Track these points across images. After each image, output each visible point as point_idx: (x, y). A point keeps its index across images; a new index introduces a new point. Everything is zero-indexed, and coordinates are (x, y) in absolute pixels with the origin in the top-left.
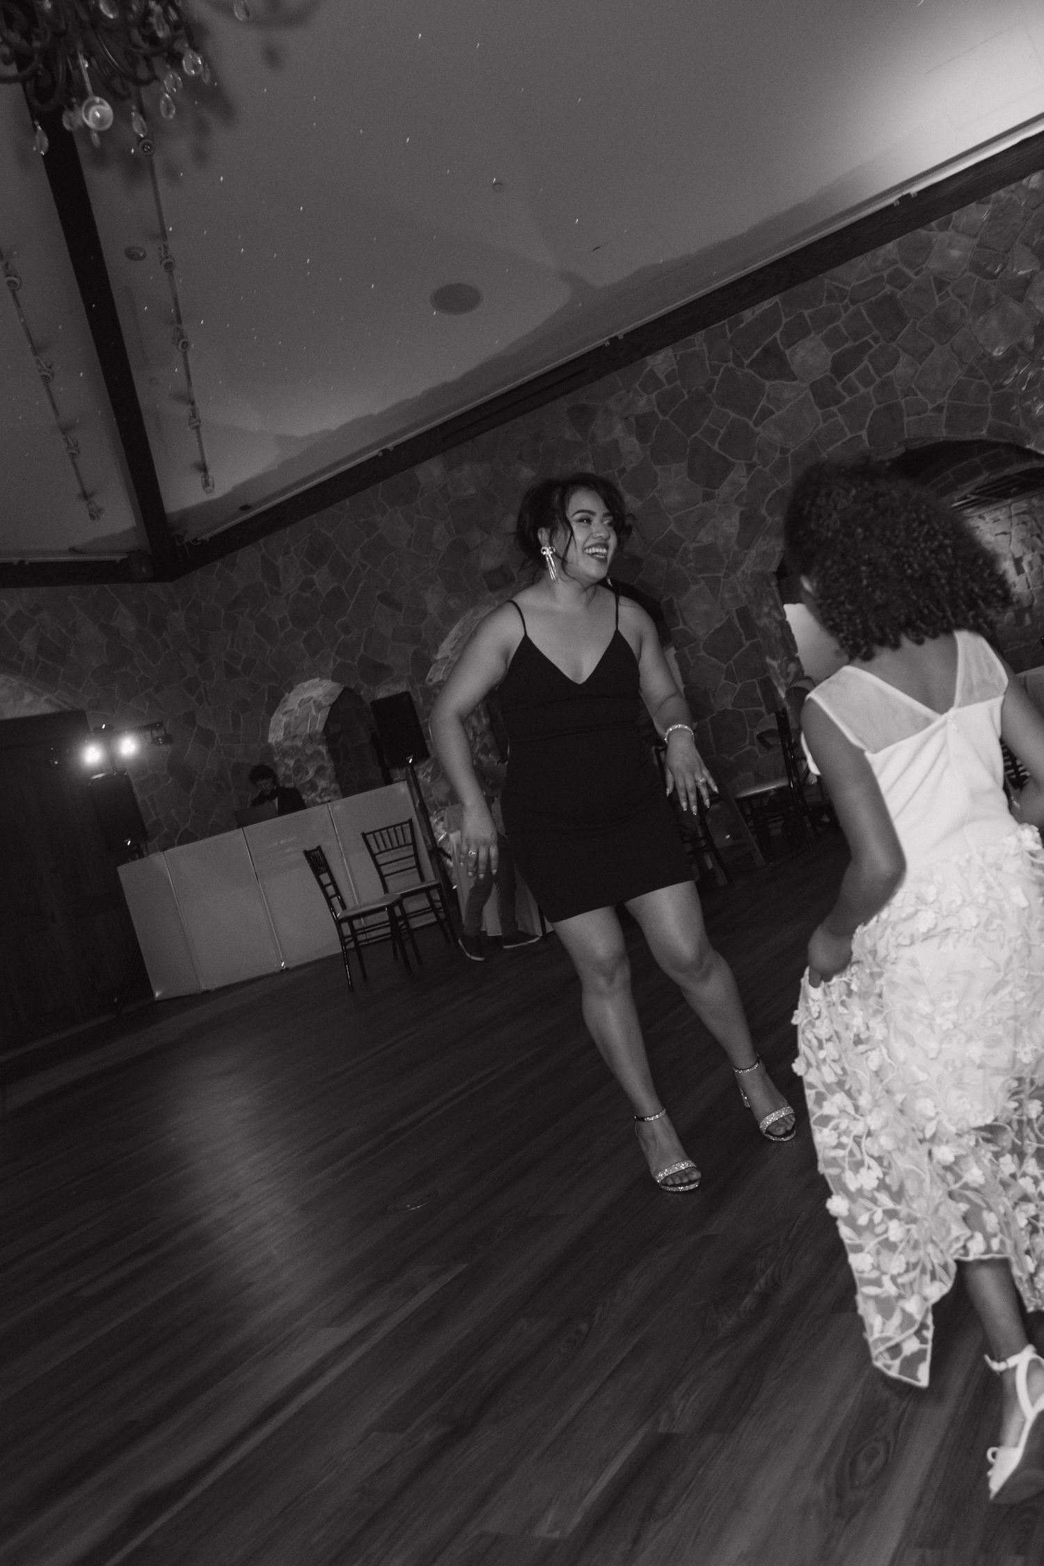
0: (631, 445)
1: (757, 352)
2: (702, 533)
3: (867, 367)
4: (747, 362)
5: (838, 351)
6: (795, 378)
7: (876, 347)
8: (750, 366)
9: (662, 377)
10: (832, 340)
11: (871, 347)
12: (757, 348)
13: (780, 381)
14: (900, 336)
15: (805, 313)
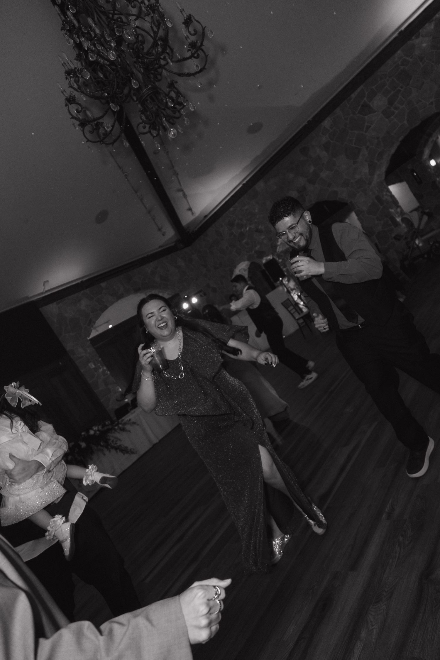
0: (324, 154)
2: (356, 175)
3: (401, 99)
5: (389, 97)
6: (375, 112)
7: (403, 90)
8: (359, 113)
9: (328, 128)
10: (386, 93)
11: (400, 91)
12: (359, 106)
13: (370, 115)
14: (410, 83)
15: (374, 87)
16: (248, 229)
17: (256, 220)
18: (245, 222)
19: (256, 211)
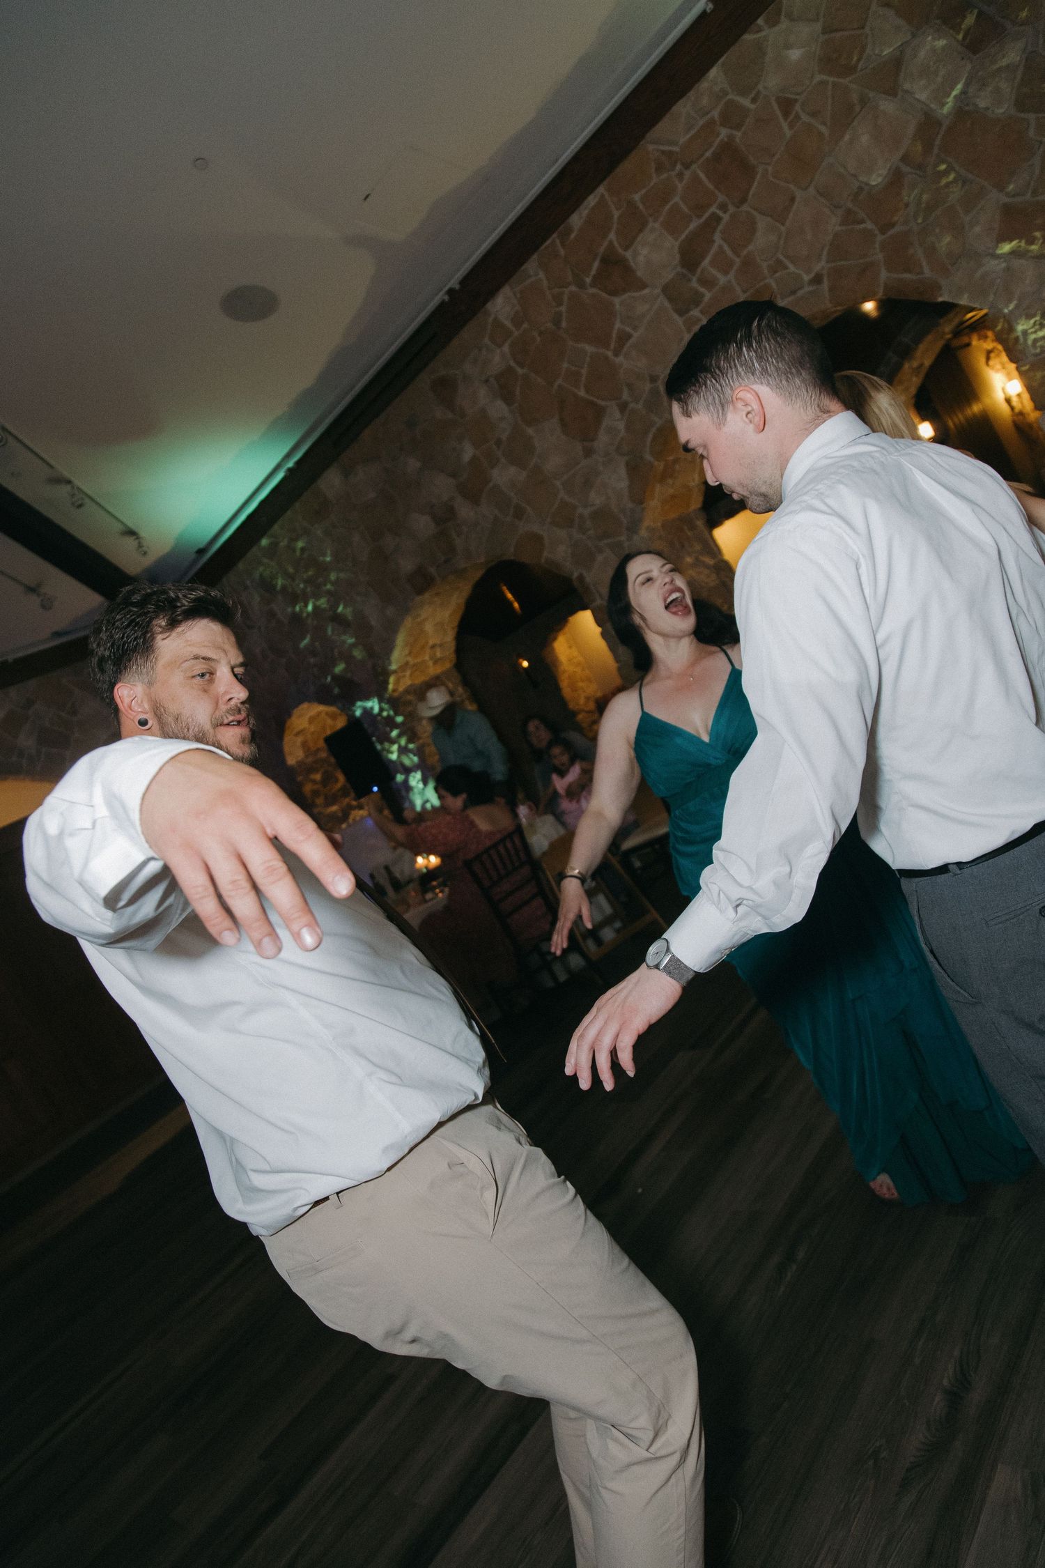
0: (498, 409)
1: (596, 264)
2: (593, 495)
3: (721, 251)
4: (588, 280)
5: (683, 236)
6: (644, 286)
7: (726, 217)
8: (593, 285)
9: (508, 324)
10: (672, 227)
11: (719, 219)
12: (594, 259)
13: (629, 294)
14: (751, 192)
15: (637, 197)
16: (310, 608)
17: (329, 587)
18: (302, 586)
19: (328, 559)
